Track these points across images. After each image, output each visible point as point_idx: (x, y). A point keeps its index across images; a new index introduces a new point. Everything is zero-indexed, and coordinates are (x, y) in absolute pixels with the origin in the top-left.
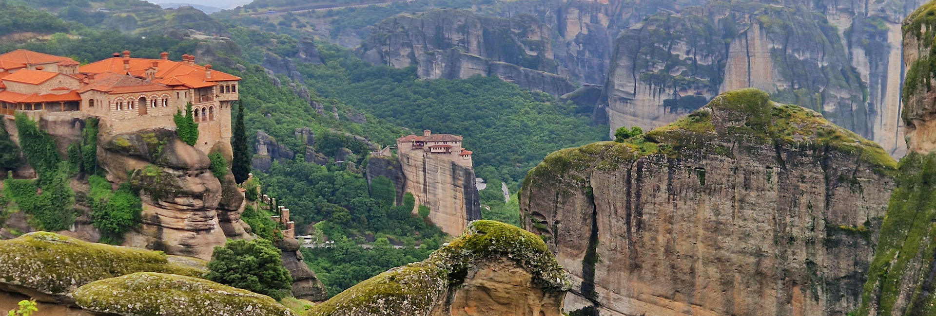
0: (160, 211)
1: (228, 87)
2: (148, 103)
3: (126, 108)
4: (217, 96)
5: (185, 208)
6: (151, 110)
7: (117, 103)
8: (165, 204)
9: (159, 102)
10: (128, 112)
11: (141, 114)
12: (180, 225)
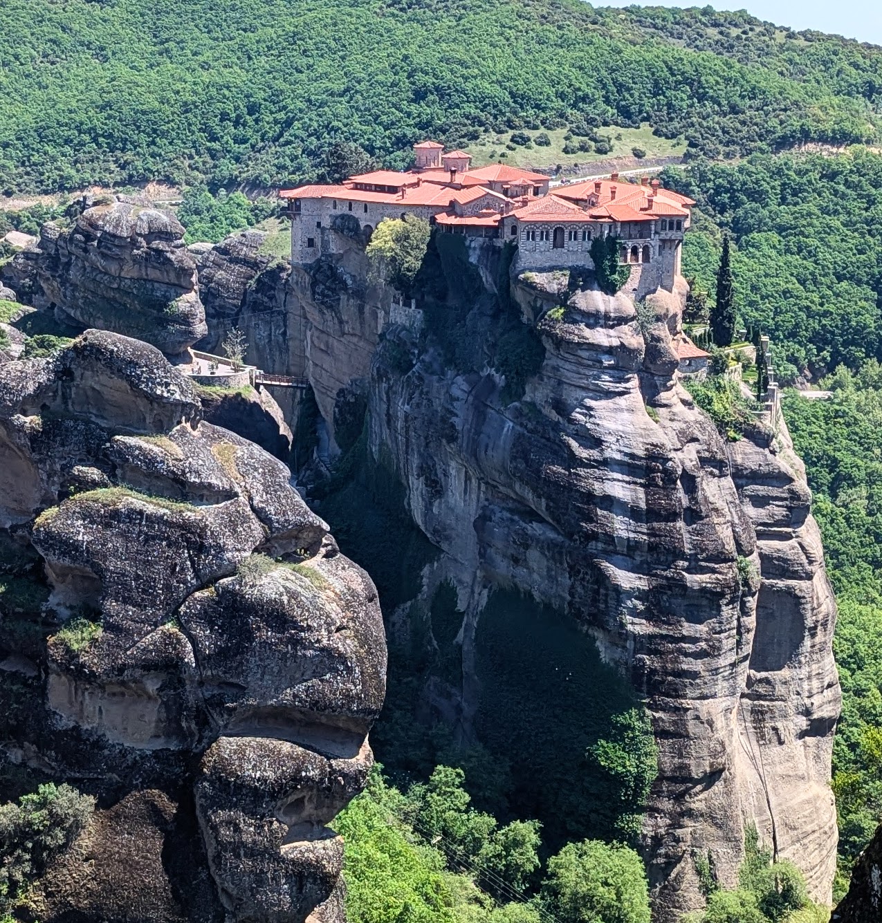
0: (561, 363)
1: (671, 224)
2: (566, 235)
3: (538, 239)
4: (656, 233)
5: (590, 363)
6: (570, 244)
7: (528, 233)
8: (566, 355)
9: (580, 235)
10: (541, 243)
11: (555, 246)
12: (583, 382)
